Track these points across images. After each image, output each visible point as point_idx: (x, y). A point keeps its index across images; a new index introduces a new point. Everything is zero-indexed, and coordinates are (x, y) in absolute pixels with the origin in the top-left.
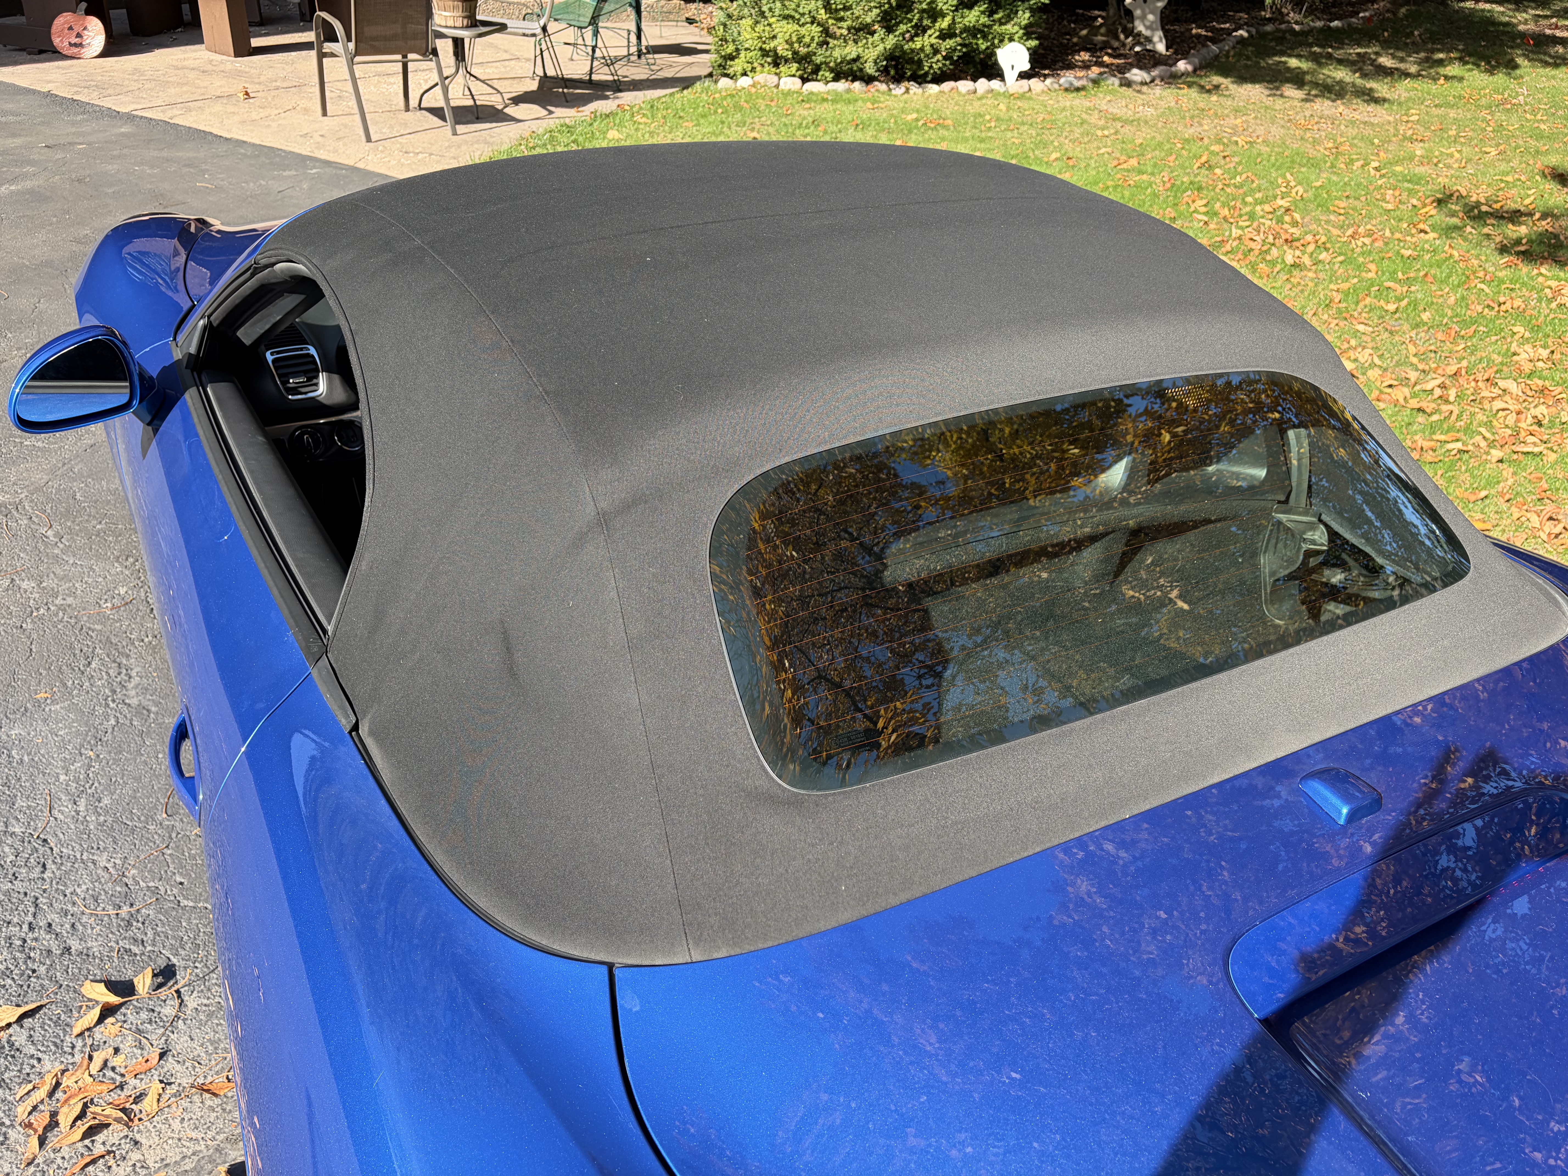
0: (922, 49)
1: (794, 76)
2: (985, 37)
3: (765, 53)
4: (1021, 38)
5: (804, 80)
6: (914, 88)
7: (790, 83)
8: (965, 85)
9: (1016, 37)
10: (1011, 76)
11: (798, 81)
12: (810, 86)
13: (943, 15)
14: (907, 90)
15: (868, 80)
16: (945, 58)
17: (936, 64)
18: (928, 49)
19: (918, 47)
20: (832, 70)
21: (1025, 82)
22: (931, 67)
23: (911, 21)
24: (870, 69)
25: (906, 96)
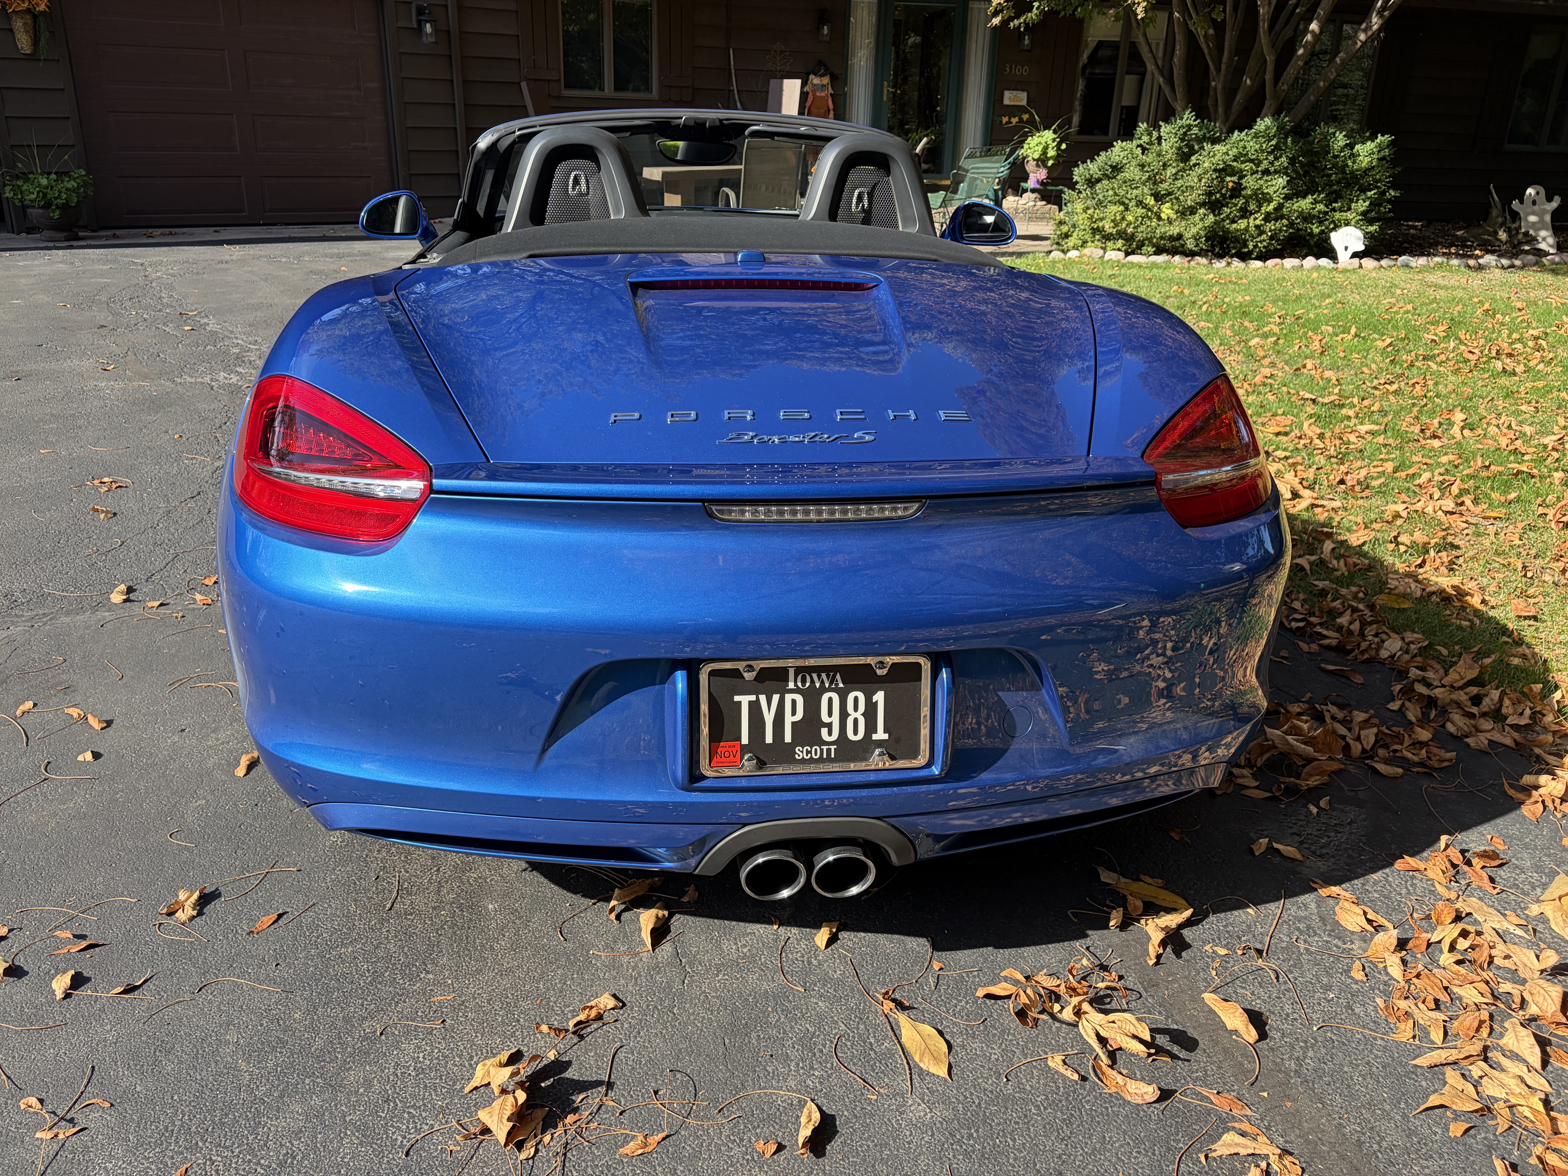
0: (1246, 229)
1: (1119, 250)
2: (1321, 223)
3: (1095, 231)
4: (1357, 222)
5: (1127, 254)
6: (1236, 263)
7: (1114, 255)
8: (1290, 263)
9: (1353, 223)
10: (1343, 257)
11: (1121, 255)
12: (1132, 258)
13: (1270, 201)
14: (1229, 264)
15: (1191, 254)
16: (1271, 238)
17: (1263, 242)
18: (1252, 229)
19: (1243, 227)
20: (1153, 245)
21: (1356, 260)
22: (1256, 246)
23: (1236, 205)
24: (1190, 245)
25: (1228, 269)
